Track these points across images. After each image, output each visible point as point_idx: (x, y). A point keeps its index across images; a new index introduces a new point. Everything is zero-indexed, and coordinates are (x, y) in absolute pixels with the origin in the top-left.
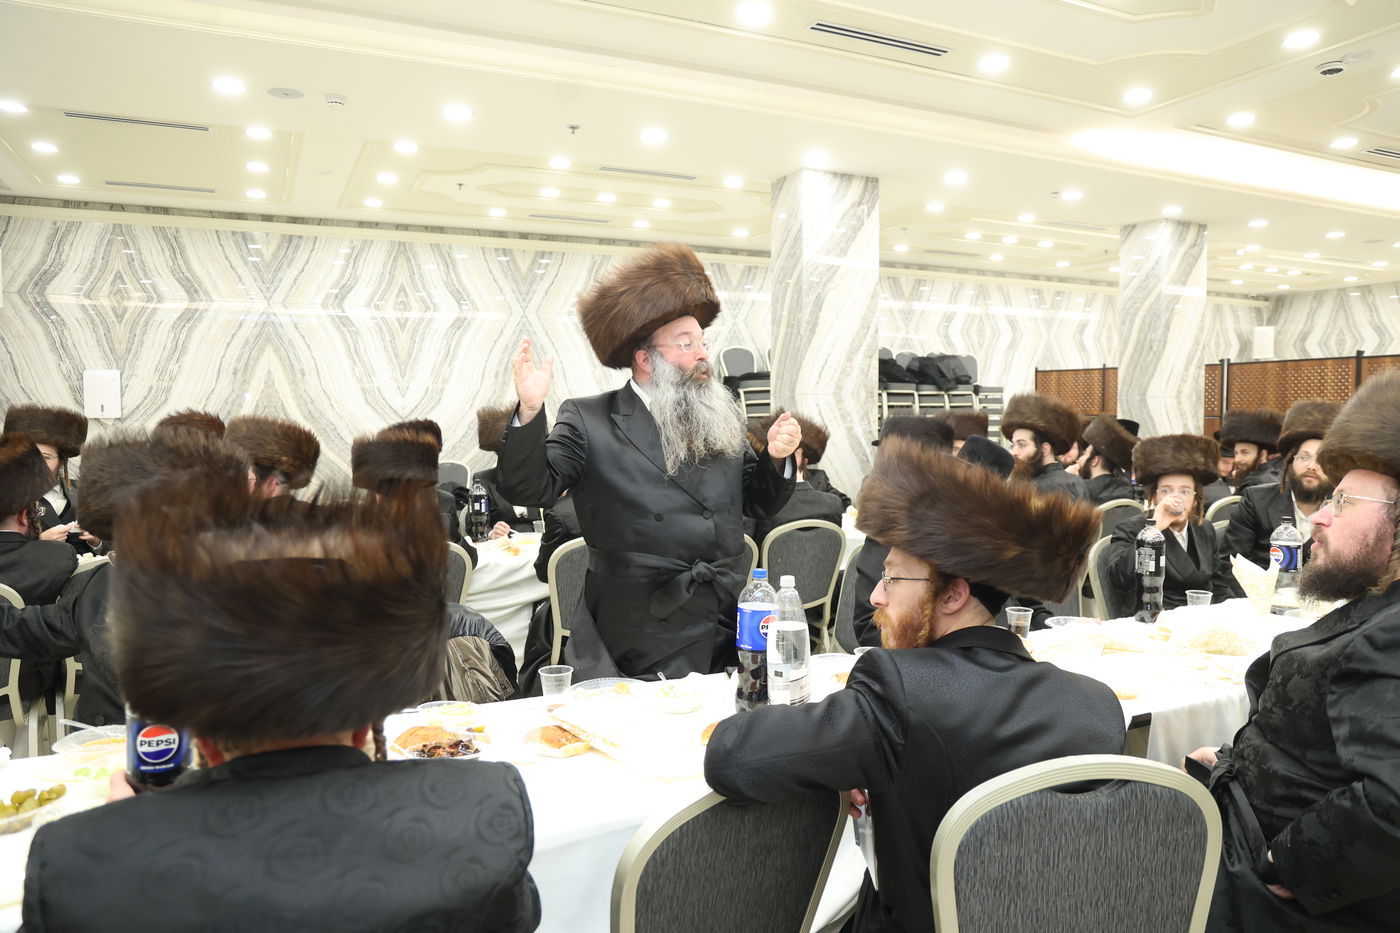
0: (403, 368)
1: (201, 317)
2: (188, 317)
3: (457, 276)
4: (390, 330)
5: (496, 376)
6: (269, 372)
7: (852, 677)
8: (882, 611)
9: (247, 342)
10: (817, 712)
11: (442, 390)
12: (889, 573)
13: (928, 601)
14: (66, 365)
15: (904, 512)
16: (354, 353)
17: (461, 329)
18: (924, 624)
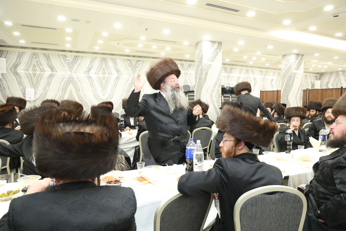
0: (104, 89)
1: (54, 76)
2: (51, 76)
3: (117, 66)
4: (101, 79)
5: (127, 91)
6: (71, 90)
7: (214, 165)
8: (222, 149)
9: (65, 82)
10: (206, 174)
11: (114, 94)
12: (224, 139)
13: (234, 146)
14: (21, 87)
15: (228, 124)
16: (92, 85)
17: (118, 79)
18: (233, 152)
